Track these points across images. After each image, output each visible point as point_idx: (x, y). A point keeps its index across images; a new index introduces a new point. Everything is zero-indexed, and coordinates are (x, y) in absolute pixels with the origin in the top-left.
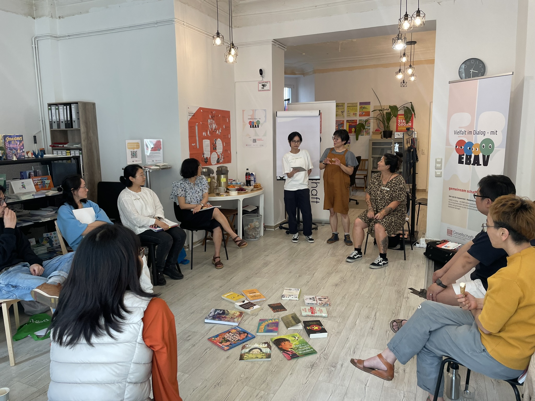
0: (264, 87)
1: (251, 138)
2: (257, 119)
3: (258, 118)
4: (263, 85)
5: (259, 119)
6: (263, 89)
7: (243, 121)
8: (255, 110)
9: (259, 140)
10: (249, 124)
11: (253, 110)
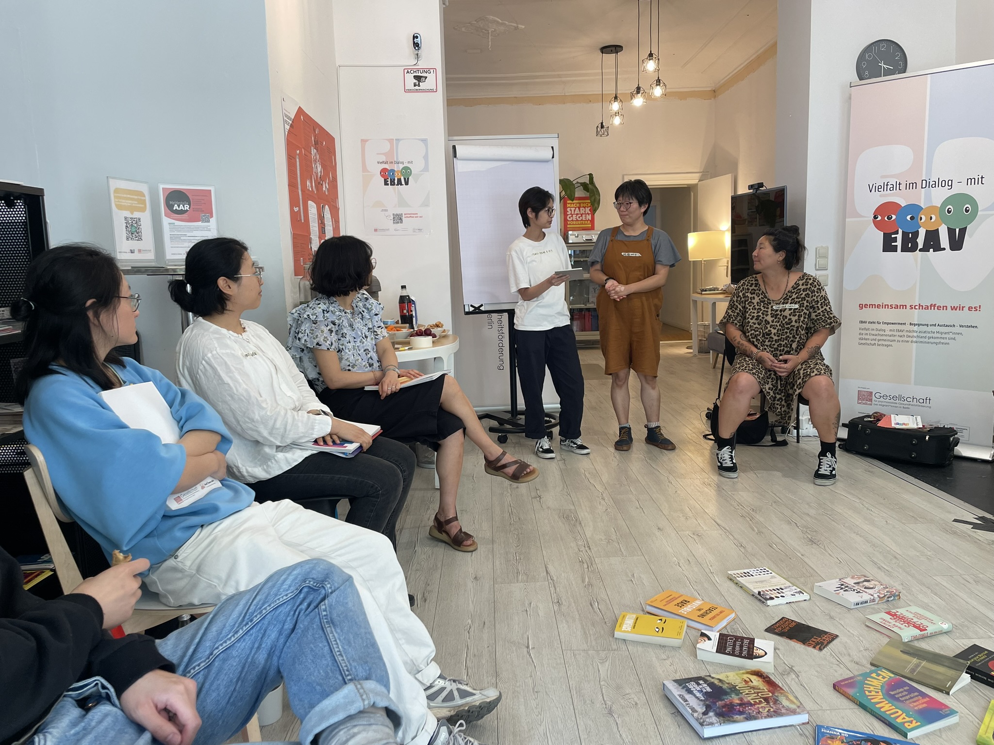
0: (419, 81)
1: (386, 210)
2: (403, 163)
3: (405, 161)
4: (419, 78)
5: (409, 162)
6: (417, 87)
7: (364, 169)
8: (398, 140)
9: (411, 216)
10: (382, 176)
11: (391, 141)
